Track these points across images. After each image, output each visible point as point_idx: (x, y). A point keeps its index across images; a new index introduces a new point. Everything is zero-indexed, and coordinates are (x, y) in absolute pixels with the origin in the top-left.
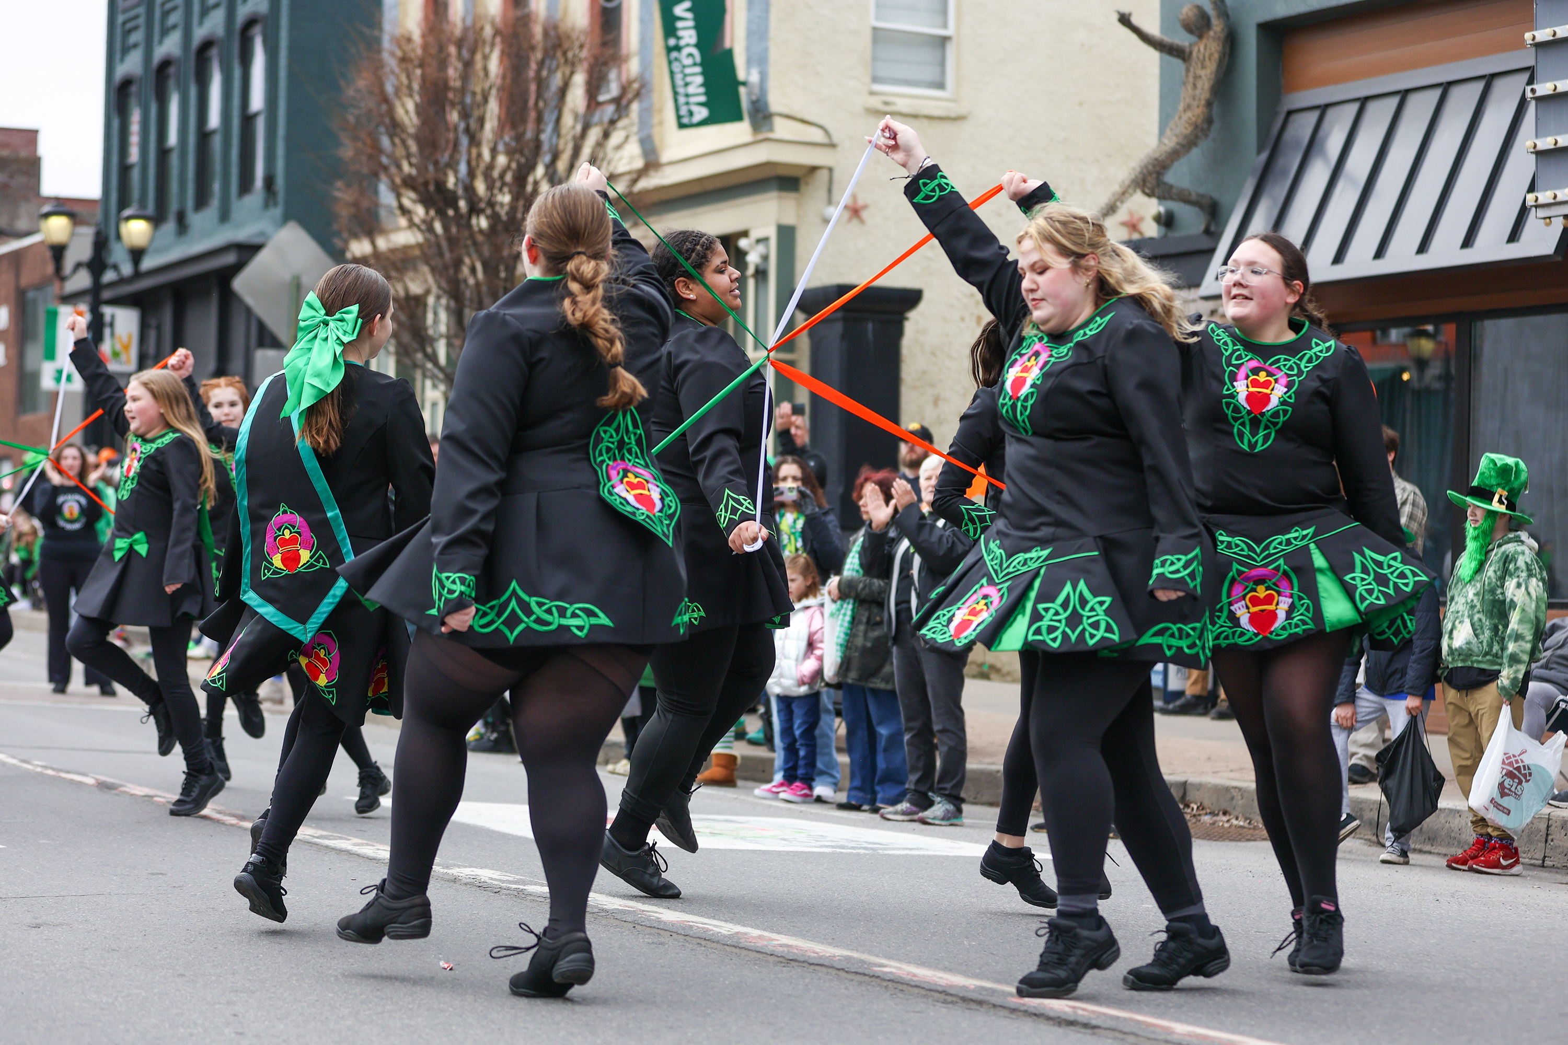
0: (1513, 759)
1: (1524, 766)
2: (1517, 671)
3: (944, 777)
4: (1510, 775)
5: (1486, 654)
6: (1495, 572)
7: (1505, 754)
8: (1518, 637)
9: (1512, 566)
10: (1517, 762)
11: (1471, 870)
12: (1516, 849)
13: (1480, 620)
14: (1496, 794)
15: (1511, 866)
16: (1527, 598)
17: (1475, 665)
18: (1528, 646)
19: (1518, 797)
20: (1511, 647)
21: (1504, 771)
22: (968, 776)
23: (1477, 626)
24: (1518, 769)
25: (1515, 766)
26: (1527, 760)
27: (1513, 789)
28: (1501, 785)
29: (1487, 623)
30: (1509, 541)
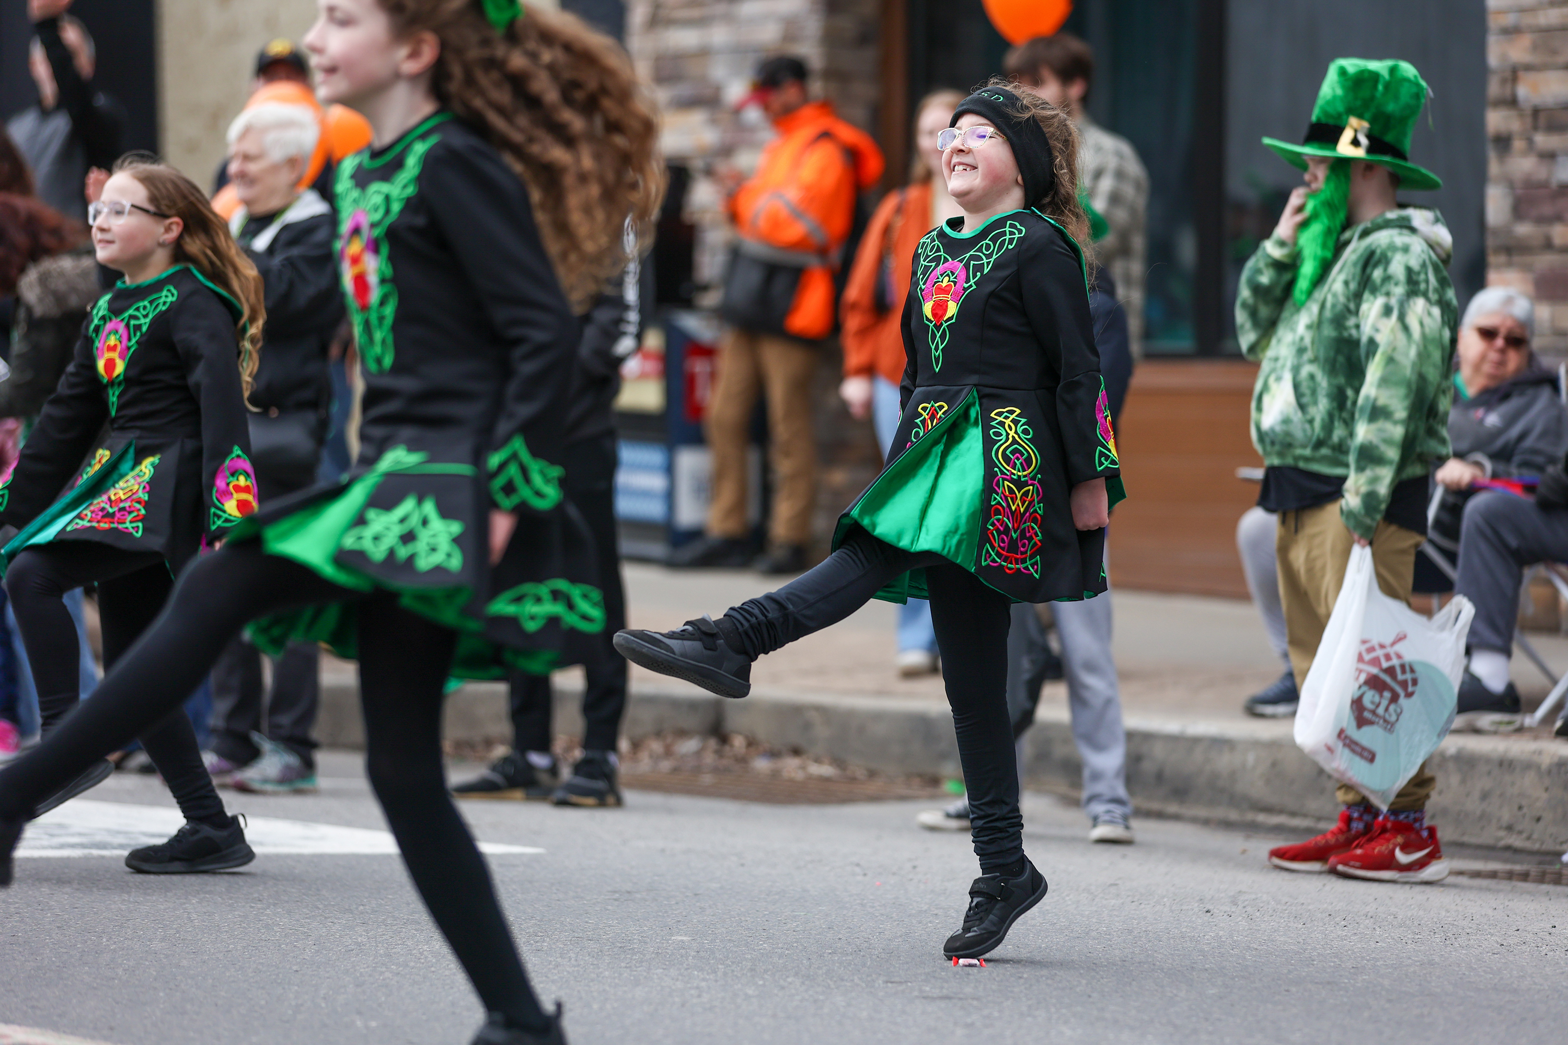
0: (1380, 653)
1: (1403, 667)
2: (1375, 480)
3: (282, 700)
4: (1374, 683)
5: (1319, 444)
6: (1346, 283)
7: (1364, 642)
8: (1377, 413)
9: (1377, 274)
10: (1388, 657)
11: (1333, 872)
12: (1432, 831)
13: (1312, 377)
14: (1347, 720)
15: (1421, 865)
16: (1401, 337)
17: (1302, 465)
18: (1398, 432)
19: (1389, 726)
20: (1363, 432)
21: (1363, 677)
22: (324, 698)
23: (1304, 388)
24: (1390, 671)
25: (1385, 665)
26: (1409, 652)
27: (1381, 711)
28: (1357, 704)
29: (1323, 382)
30: (1387, 224)
